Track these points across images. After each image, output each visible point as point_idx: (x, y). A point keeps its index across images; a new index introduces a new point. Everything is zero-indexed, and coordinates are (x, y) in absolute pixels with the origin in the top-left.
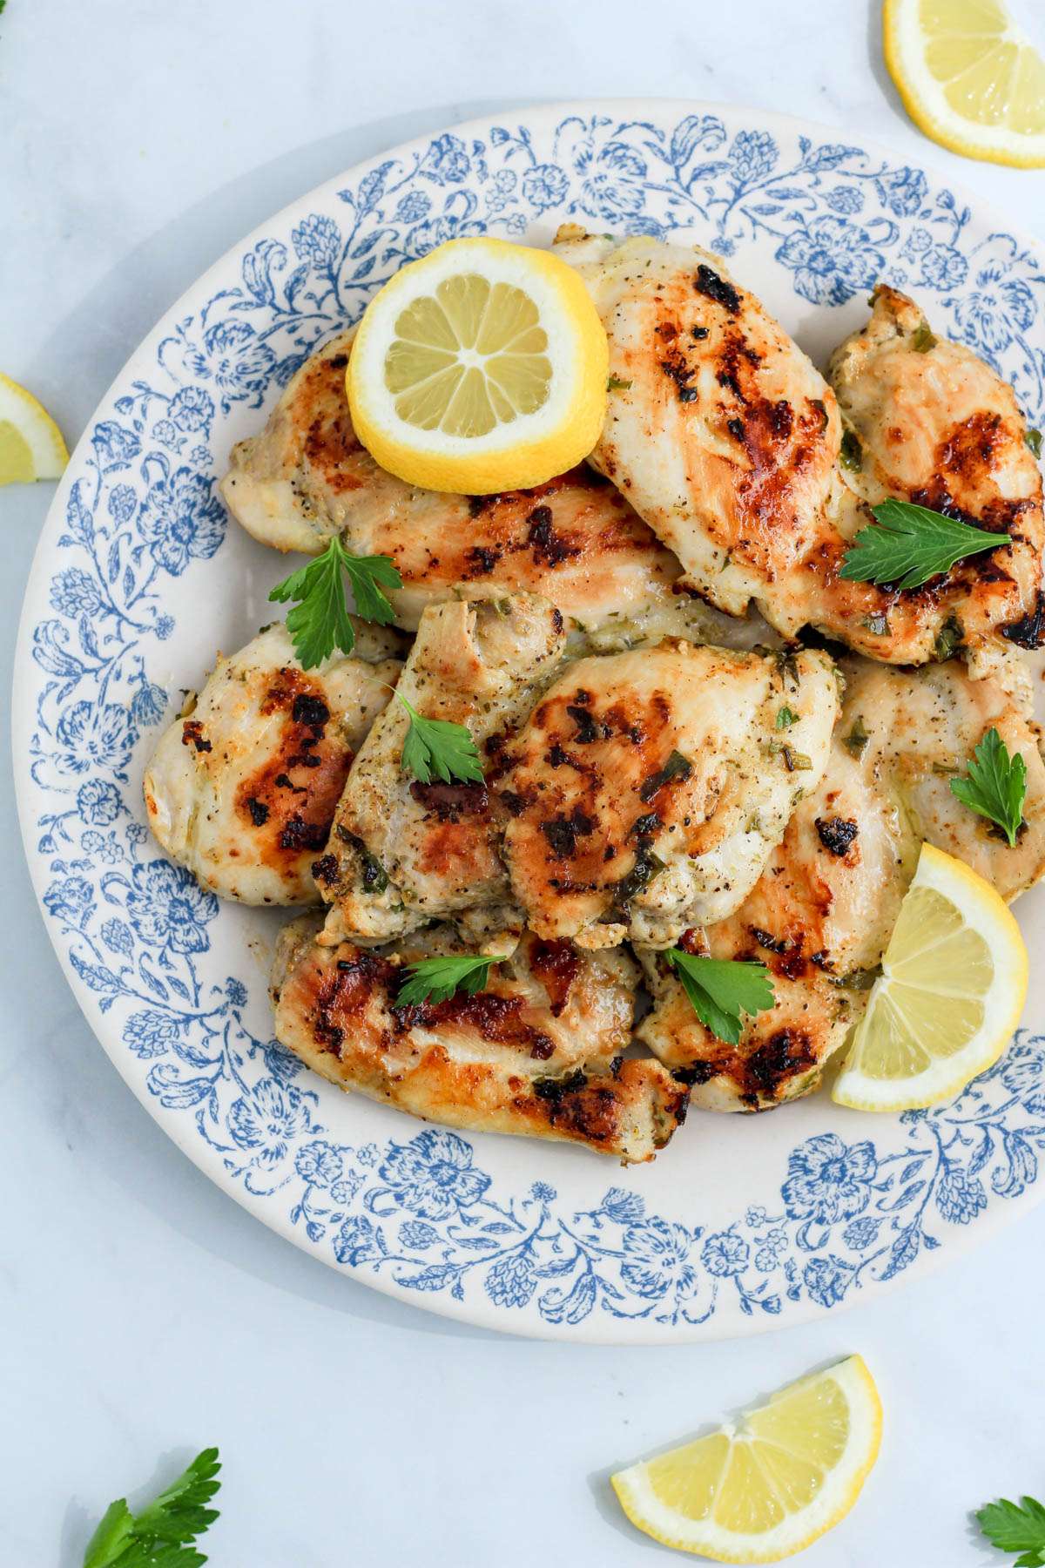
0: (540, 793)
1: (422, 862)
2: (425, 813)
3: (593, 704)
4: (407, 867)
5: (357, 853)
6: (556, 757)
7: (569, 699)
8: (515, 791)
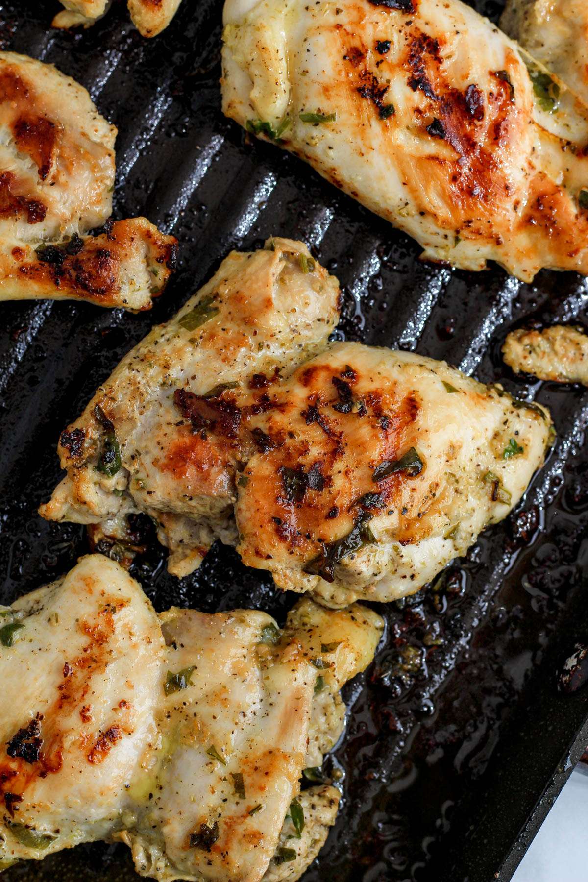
0: (288, 441)
1: (163, 461)
2: (180, 419)
3: (356, 383)
4: (147, 460)
5: (104, 434)
6: (310, 415)
7: (336, 370)
8: (266, 432)
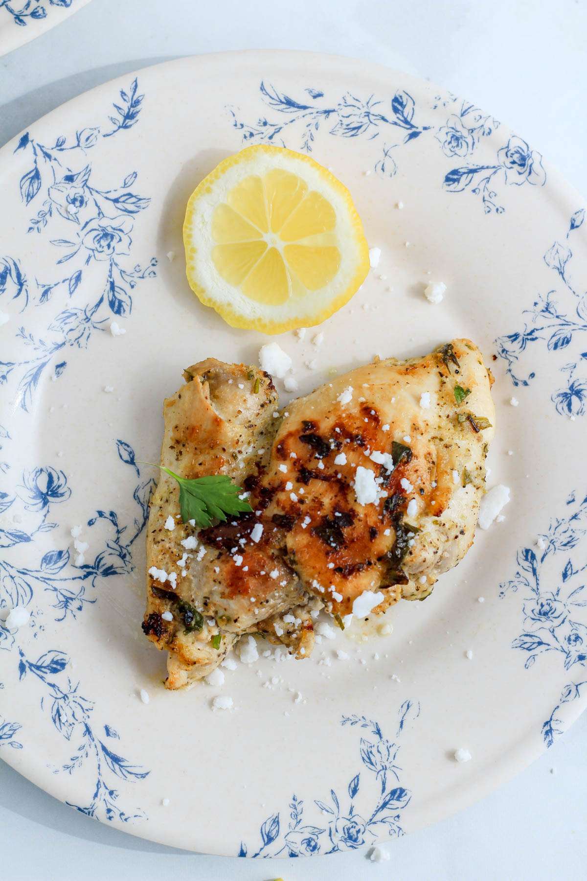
0: (303, 507)
1: (227, 591)
2: (217, 552)
3: (318, 428)
4: (216, 599)
5: (173, 604)
6: (304, 476)
7: (298, 431)
8: (282, 513)
